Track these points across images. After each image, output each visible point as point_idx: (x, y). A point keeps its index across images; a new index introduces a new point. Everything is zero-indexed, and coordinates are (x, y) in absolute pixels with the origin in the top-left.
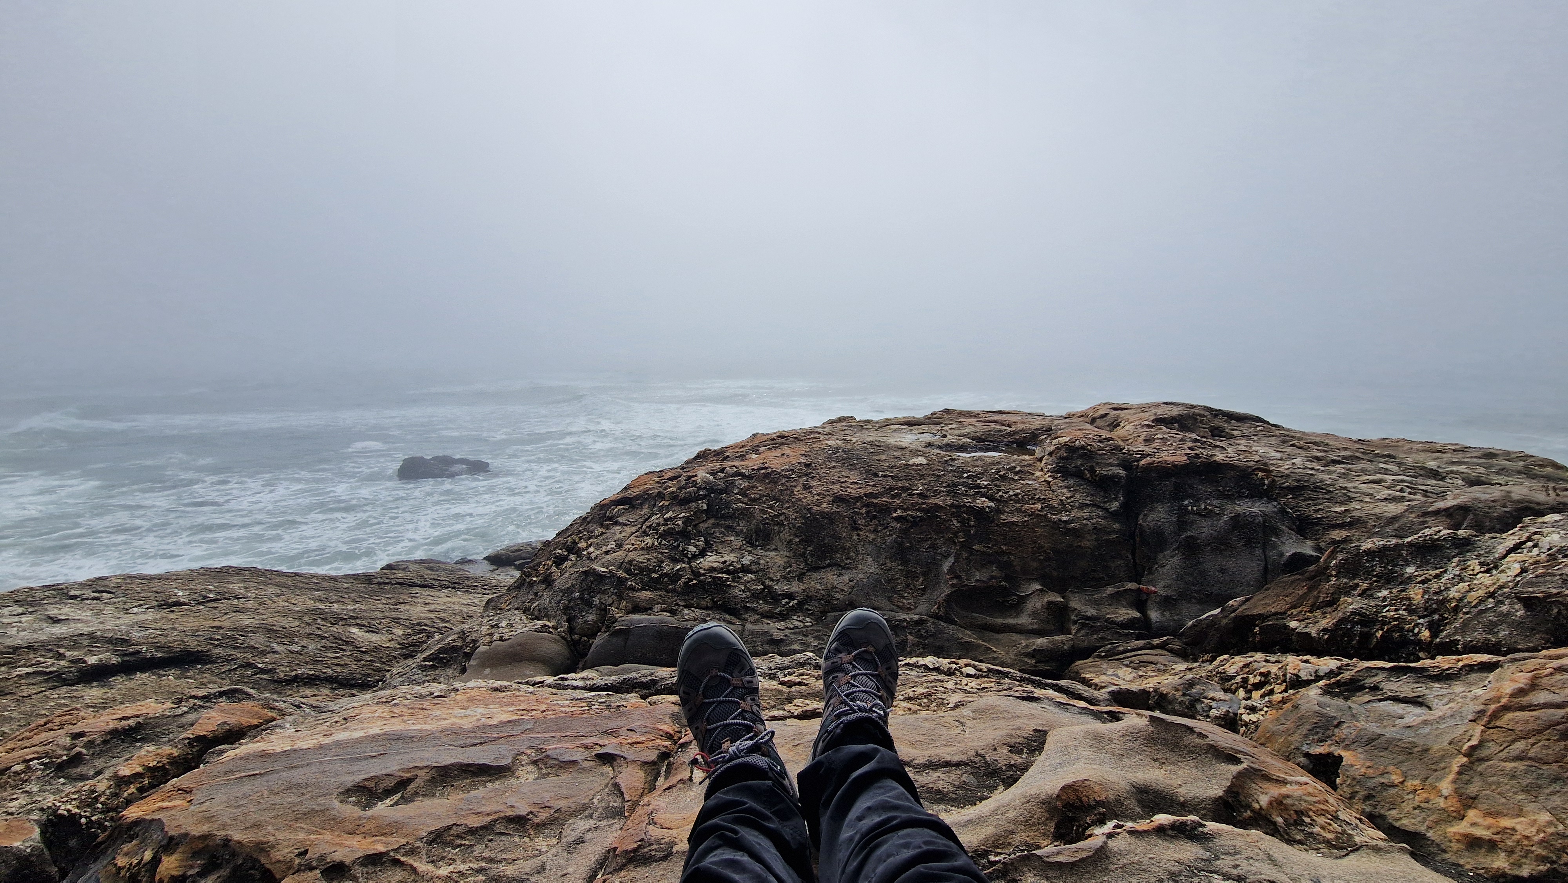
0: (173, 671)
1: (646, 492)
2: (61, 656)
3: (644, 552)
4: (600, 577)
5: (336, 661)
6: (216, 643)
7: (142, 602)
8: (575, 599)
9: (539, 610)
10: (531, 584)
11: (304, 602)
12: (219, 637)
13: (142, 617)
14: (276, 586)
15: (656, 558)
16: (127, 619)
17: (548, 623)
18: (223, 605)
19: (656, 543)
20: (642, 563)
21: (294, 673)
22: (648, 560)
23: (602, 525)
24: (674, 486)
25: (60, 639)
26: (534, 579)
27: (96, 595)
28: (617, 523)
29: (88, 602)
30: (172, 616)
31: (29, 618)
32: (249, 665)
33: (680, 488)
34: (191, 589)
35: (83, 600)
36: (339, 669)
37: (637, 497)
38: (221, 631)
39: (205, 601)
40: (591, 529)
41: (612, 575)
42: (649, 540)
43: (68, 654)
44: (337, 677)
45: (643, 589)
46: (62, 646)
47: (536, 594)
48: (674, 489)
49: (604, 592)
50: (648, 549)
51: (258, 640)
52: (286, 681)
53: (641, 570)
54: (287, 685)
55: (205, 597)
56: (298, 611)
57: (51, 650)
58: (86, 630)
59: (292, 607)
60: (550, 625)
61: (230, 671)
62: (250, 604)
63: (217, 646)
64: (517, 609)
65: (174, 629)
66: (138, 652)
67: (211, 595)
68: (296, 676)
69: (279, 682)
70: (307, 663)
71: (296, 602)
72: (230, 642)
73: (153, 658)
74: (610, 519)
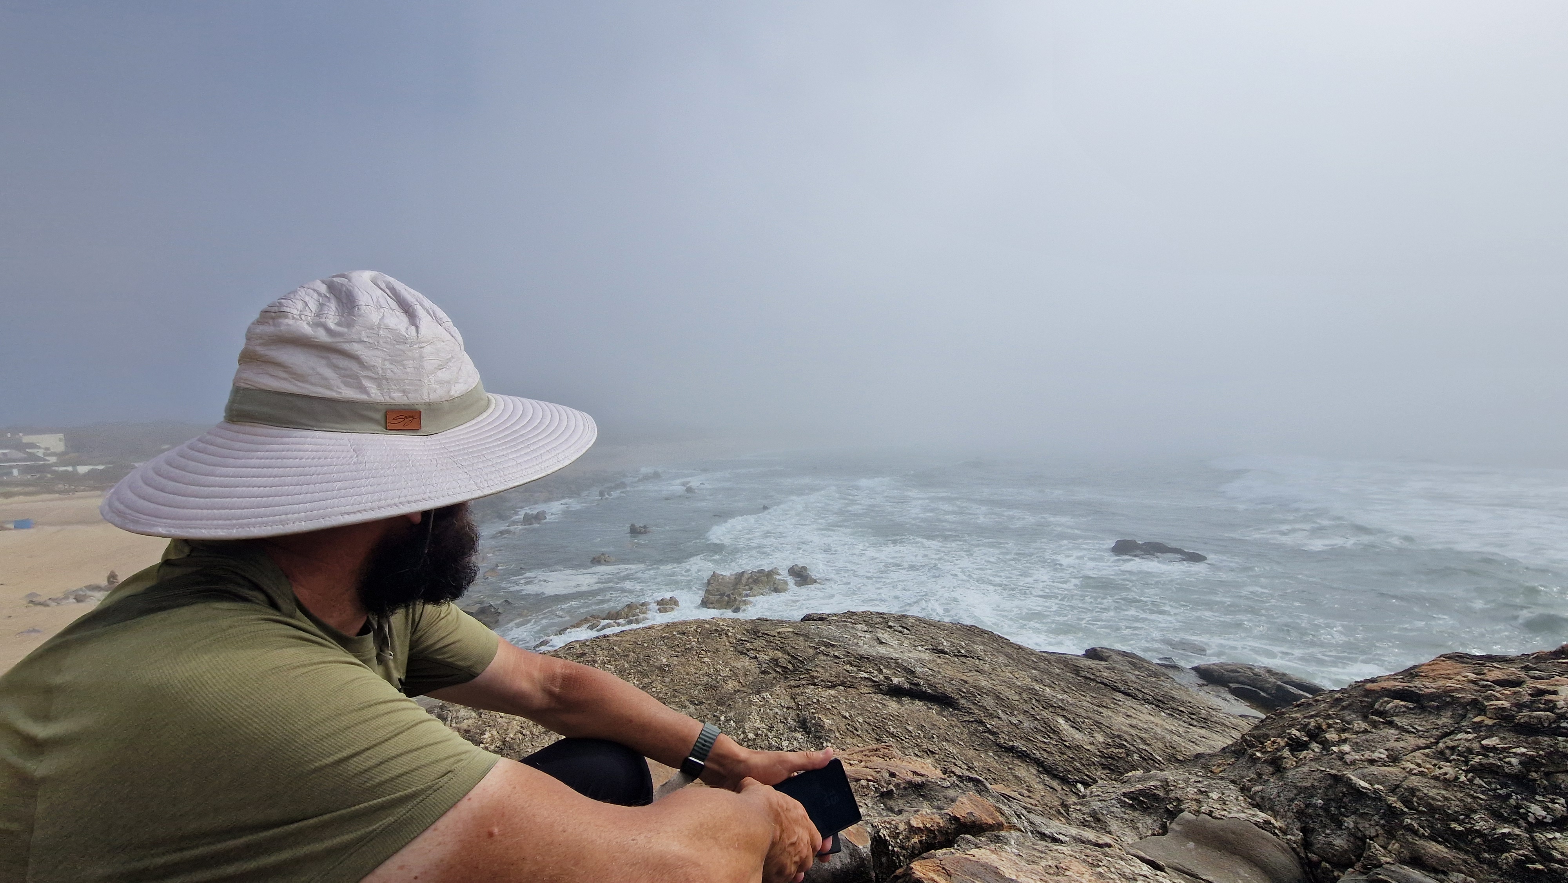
0: (935, 707)
1: (1448, 692)
2: (880, 671)
3: (1438, 784)
4: (1358, 794)
5: (1042, 745)
6: (963, 694)
7: (923, 643)
8: (1315, 806)
9: (1263, 798)
10: (1254, 760)
11: (1024, 679)
12: (965, 690)
13: (923, 656)
14: (1005, 655)
15: (1461, 800)
16: (915, 655)
17: (1273, 821)
18: (969, 662)
19: (1463, 778)
20: (1433, 799)
21: (1011, 743)
22: (1446, 799)
23: (1365, 718)
24: (1507, 698)
25: (882, 658)
26: (1258, 754)
27: (901, 629)
28: (1391, 724)
29: (897, 633)
30: (939, 661)
31: (868, 635)
32: (981, 723)
33: (1520, 706)
34: (951, 642)
35: (895, 631)
36: (1045, 755)
37: (1432, 697)
38: (967, 686)
39: (959, 655)
40: (1348, 718)
41: (1377, 798)
42: (1449, 770)
43: (884, 671)
44: (1043, 762)
45: (1433, 838)
46: (881, 664)
47: (1260, 775)
48: (1506, 704)
49: (1363, 816)
50: (1448, 783)
51: (989, 702)
52: (1005, 748)
53: (1432, 810)
54: (1006, 752)
55: (959, 652)
56: (1019, 686)
57: (876, 665)
58: (895, 655)
59: (1015, 680)
60: (1277, 824)
61: (969, 721)
62: (987, 667)
63: (963, 697)
64: (1233, 782)
65: (939, 672)
66: (918, 684)
67: (963, 652)
68: (1013, 747)
69: (1000, 746)
70: (1022, 738)
71: (1018, 676)
72: (970, 696)
73: (925, 692)
74: (1380, 714)
